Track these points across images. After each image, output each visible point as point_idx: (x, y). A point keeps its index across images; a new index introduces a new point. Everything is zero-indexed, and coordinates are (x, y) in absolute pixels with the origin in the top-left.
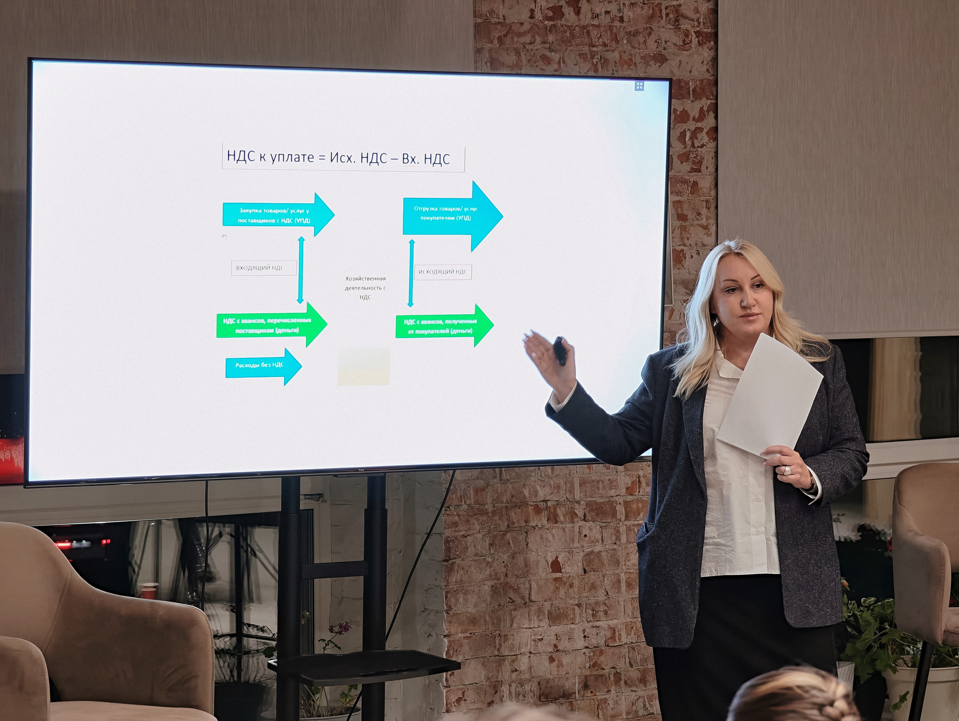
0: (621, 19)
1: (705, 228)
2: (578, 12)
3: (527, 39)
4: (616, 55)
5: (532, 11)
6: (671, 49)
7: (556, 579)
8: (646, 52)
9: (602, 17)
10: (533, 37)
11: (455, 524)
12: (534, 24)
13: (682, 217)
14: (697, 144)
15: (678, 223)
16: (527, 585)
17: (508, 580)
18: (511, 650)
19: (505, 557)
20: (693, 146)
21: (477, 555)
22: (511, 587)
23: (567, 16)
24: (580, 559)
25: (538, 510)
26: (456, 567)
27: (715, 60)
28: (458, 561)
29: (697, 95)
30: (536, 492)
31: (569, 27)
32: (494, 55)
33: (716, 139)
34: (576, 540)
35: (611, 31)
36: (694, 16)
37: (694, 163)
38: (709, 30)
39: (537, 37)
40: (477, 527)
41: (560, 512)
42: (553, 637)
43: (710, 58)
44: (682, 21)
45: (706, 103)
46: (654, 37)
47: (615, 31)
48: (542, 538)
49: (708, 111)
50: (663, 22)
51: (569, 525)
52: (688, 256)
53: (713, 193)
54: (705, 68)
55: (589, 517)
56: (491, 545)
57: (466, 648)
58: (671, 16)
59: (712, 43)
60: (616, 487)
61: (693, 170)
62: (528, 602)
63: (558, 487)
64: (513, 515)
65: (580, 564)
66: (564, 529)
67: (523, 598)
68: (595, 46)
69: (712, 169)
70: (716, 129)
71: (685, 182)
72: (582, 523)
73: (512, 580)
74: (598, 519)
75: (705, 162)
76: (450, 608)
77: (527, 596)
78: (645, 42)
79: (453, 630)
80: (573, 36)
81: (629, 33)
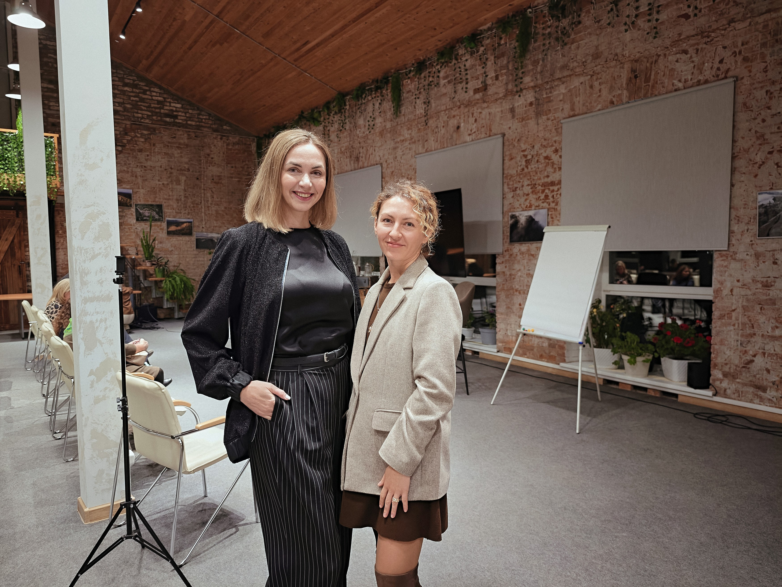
1: (558, 220)
25: (516, 291)
41: (521, 292)
64: (511, 291)
73: (510, 306)
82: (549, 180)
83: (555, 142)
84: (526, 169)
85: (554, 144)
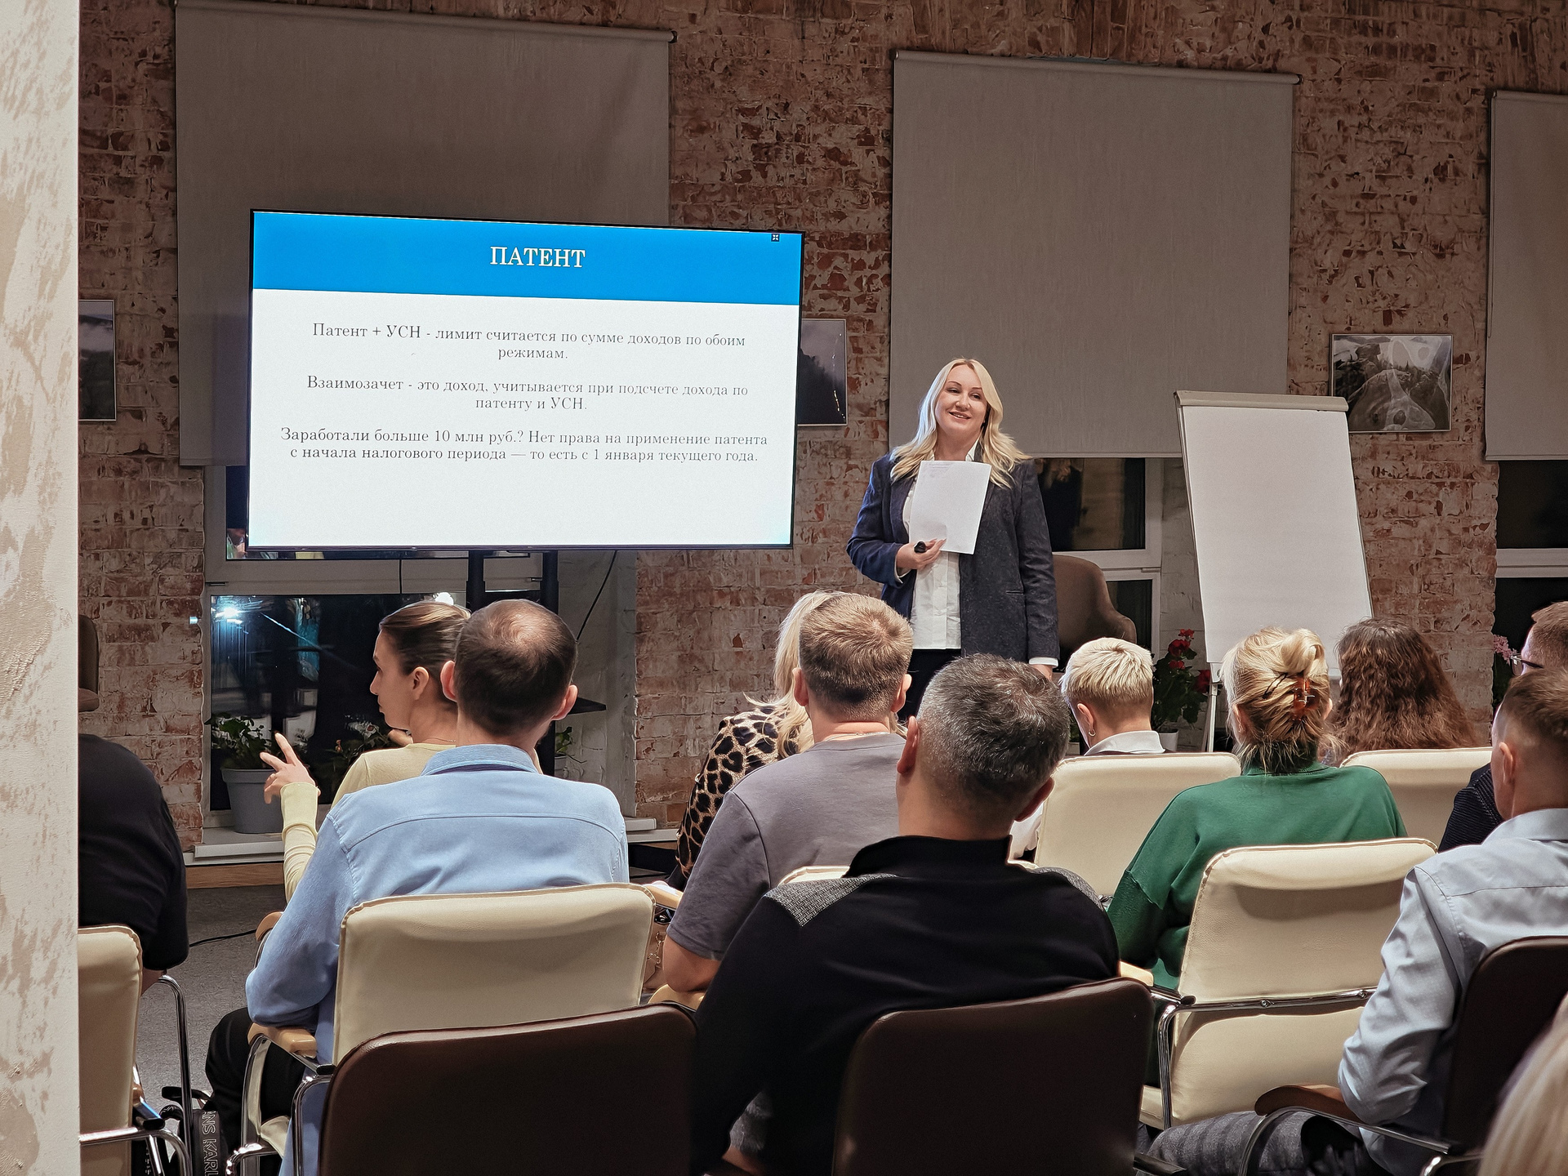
0: (805, 182)
1: (879, 359)
2: (765, 176)
3: (718, 197)
4: (799, 213)
5: (723, 174)
6: (851, 208)
7: (737, 653)
8: (827, 210)
9: (787, 180)
10: (724, 196)
11: (646, 603)
12: (725, 185)
13: (858, 350)
14: (872, 288)
15: (855, 355)
16: (711, 657)
17: (693, 651)
18: (695, 709)
19: (691, 633)
20: (869, 290)
21: (665, 629)
22: (696, 657)
23: (754, 178)
24: (759, 636)
25: (722, 594)
26: (647, 639)
27: (890, 217)
28: (649, 634)
29: (873, 247)
30: (720, 580)
31: (756, 188)
32: (688, 212)
33: (889, 284)
34: (756, 622)
35: (795, 193)
36: (870, 179)
37: (869, 304)
38: (886, 192)
39: (727, 197)
40: (666, 606)
41: (742, 597)
42: (733, 701)
43: (885, 216)
44: (860, 184)
45: (881, 253)
46: (834, 197)
47: (798, 191)
48: (724, 617)
49: (883, 260)
50: (843, 185)
51: (750, 608)
52: (863, 383)
53: (886, 330)
54: (880, 225)
55: (768, 602)
56: (679, 621)
57: (654, 707)
58: (850, 179)
59: (888, 203)
60: (794, 578)
61: (868, 311)
62: (711, 672)
63: (740, 576)
64: (699, 597)
65: (760, 642)
66: (745, 611)
67: (707, 667)
68: (780, 204)
69: (886, 310)
70: (890, 276)
71: (860, 320)
72: (761, 607)
73: (697, 651)
74: (777, 604)
75: (879, 305)
76: (640, 673)
77: (711, 666)
78: (826, 201)
79: (643, 691)
80: (760, 196)
81: (811, 194)
82: (844, 227)
83: (864, 109)
84: (757, 178)
85: (861, 117)
